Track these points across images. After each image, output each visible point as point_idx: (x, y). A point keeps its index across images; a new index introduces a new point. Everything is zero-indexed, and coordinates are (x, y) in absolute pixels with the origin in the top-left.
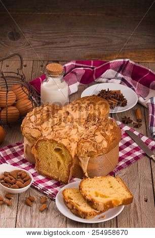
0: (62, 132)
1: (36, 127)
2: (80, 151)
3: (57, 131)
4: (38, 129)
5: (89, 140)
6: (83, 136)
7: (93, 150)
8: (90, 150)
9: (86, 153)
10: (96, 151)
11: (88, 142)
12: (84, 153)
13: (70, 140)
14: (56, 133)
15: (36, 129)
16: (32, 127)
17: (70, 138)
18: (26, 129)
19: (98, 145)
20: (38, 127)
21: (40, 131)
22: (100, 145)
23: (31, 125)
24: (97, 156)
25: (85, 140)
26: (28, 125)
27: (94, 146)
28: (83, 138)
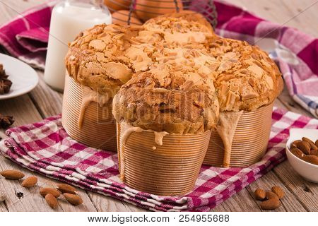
0: (178, 62)
1: (114, 58)
2: (224, 98)
3: (165, 61)
4: (121, 61)
5: (238, 73)
7: (251, 93)
8: (245, 94)
9: (236, 100)
10: (257, 95)
11: (237, 77)
12: (233, 102)
14: (167, 64)
15: (116, 61)
16: (106, 60)
18: (90, 65)
19: (259, 83)
20: (119, 58)
21: (127, 64)
22: (263, 83)
23: (100, 57)
24: (257, 107)
25: (229, 75)
26: (90, 58)
27: (251, 84)
28: (223, 72)
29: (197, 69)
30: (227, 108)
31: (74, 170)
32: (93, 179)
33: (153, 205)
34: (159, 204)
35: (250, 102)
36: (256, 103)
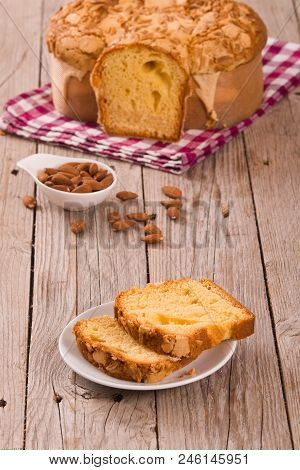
0: (150, 29)
1: (87, 31)
2: (198, 61)
3: (137, 30)
4: (94, 34)
5: (212, 35)
6: (195, 32)
7: (225, 54)
8: (219, 55)
9: (211, 62)
10: (232, 56)
11: (210, 39)
12: (207, 64)
13: (173, 41)
14: (139, 32)
15: (89, 34)
16: (79, 34)
17: (172, 37)
18: (64, 41)
19: (234, 44)
20: (92, 31)
21: (99, 36)
22: (237, 42)
23: (73, 31)
24: (233, 67)
25: (202, 37)
26: (66, 33)
27: (225, 44)
28: (198, 35)
29: (169, 35)
30: (201, 71)
31: (73, 134)
32: (92, 142)
33: (149, 161)
34: (156, 159)
35: (224, 63)
36: (231, 64)
